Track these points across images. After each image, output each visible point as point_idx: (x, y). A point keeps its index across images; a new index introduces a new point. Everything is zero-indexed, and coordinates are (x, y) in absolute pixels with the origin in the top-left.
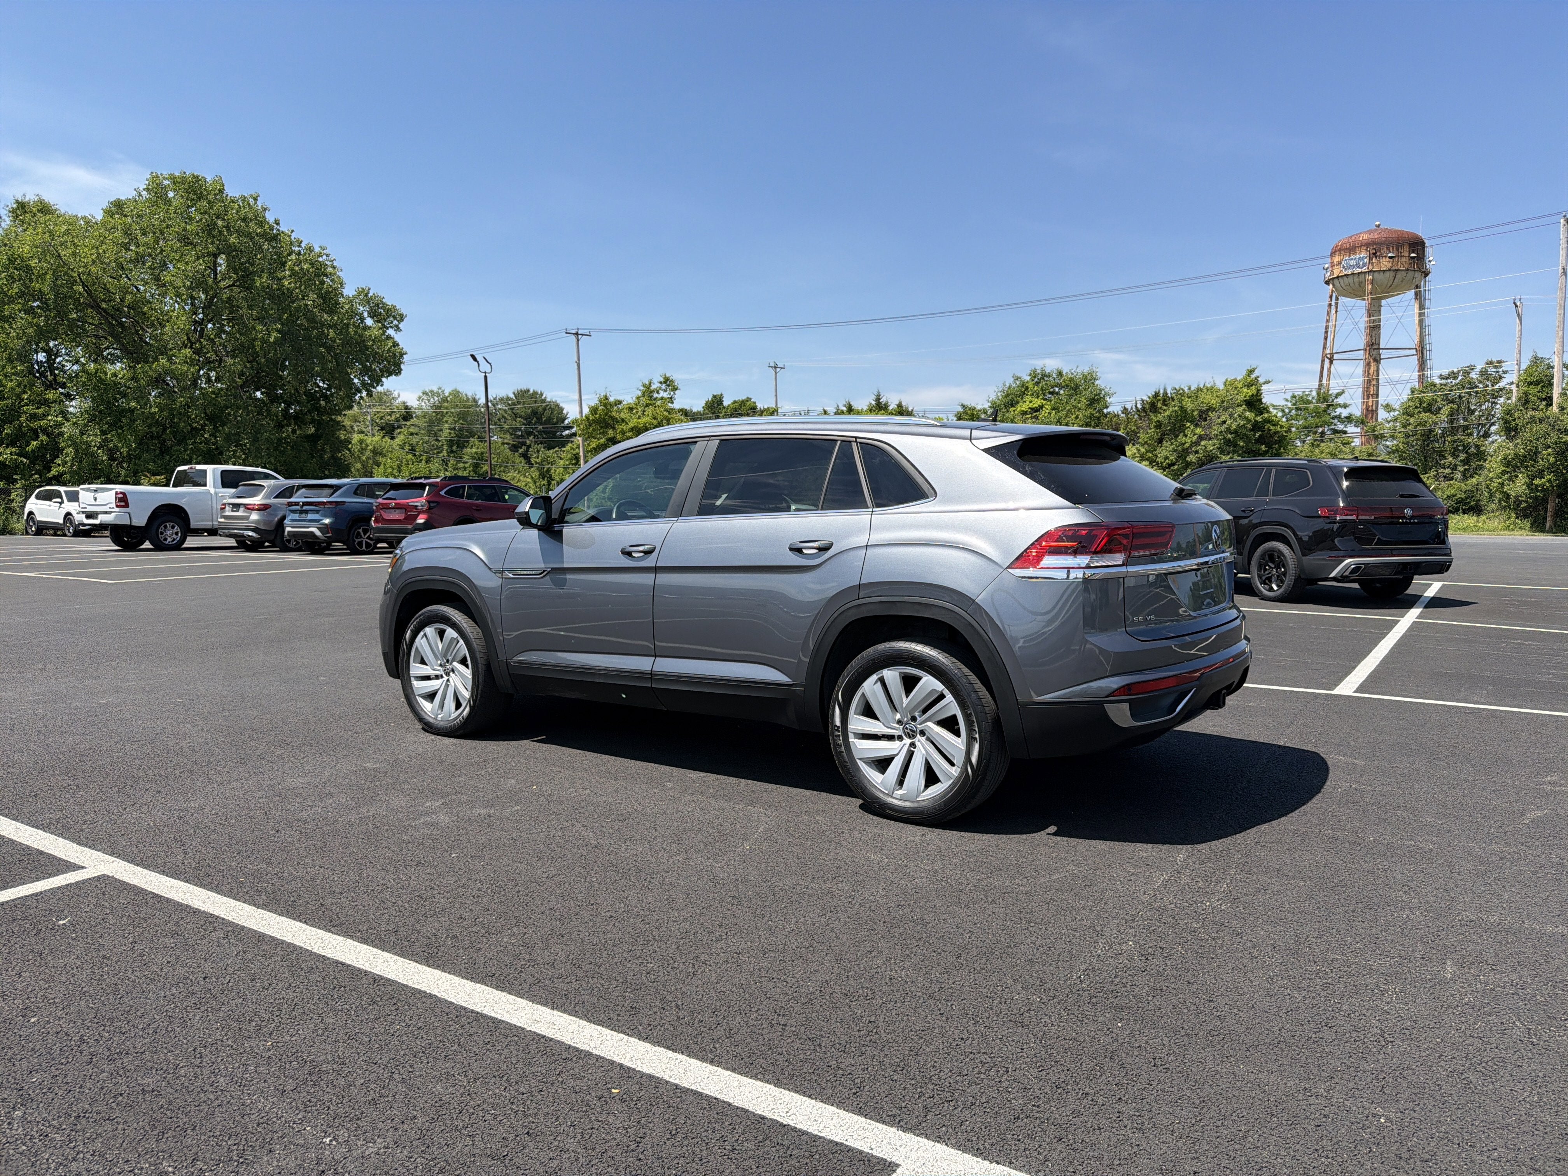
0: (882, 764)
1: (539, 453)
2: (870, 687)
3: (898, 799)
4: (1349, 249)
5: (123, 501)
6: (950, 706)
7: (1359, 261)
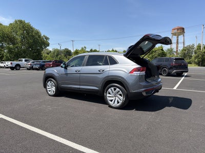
0: (111, 101)
1: (68, 57)
2: (110, 90)
3: (114, 105)
4: (175, 29)
5: (11, 64)
6: (121, 92)
7: (176, 31)
